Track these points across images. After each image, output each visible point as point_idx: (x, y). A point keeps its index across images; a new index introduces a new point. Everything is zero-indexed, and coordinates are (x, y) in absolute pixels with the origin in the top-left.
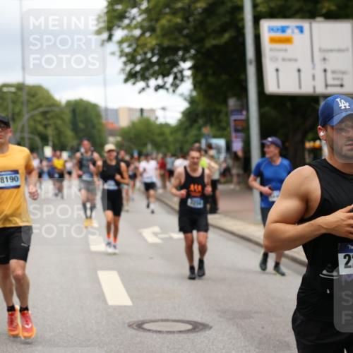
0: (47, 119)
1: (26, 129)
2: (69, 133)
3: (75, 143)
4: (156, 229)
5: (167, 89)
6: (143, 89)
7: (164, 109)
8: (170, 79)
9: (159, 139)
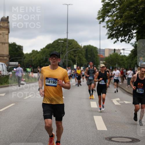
0: (75, 53)
1: (67, 57)
2: (84, 59)
3: (86, 63)
4: (118, 99)
5: (126, 41)
6: (116, 41)
7: (123, 49)
8: (127, 37)
9: (121, 62)
